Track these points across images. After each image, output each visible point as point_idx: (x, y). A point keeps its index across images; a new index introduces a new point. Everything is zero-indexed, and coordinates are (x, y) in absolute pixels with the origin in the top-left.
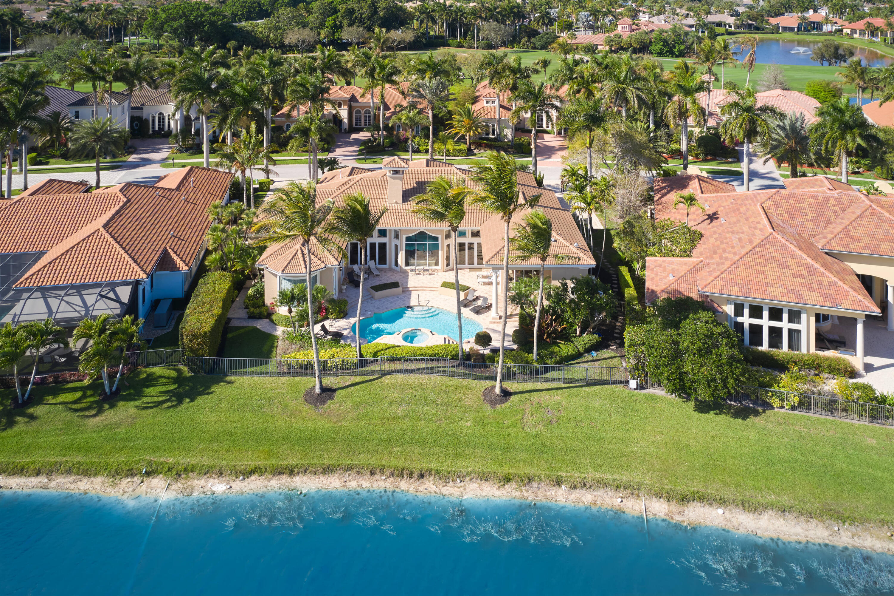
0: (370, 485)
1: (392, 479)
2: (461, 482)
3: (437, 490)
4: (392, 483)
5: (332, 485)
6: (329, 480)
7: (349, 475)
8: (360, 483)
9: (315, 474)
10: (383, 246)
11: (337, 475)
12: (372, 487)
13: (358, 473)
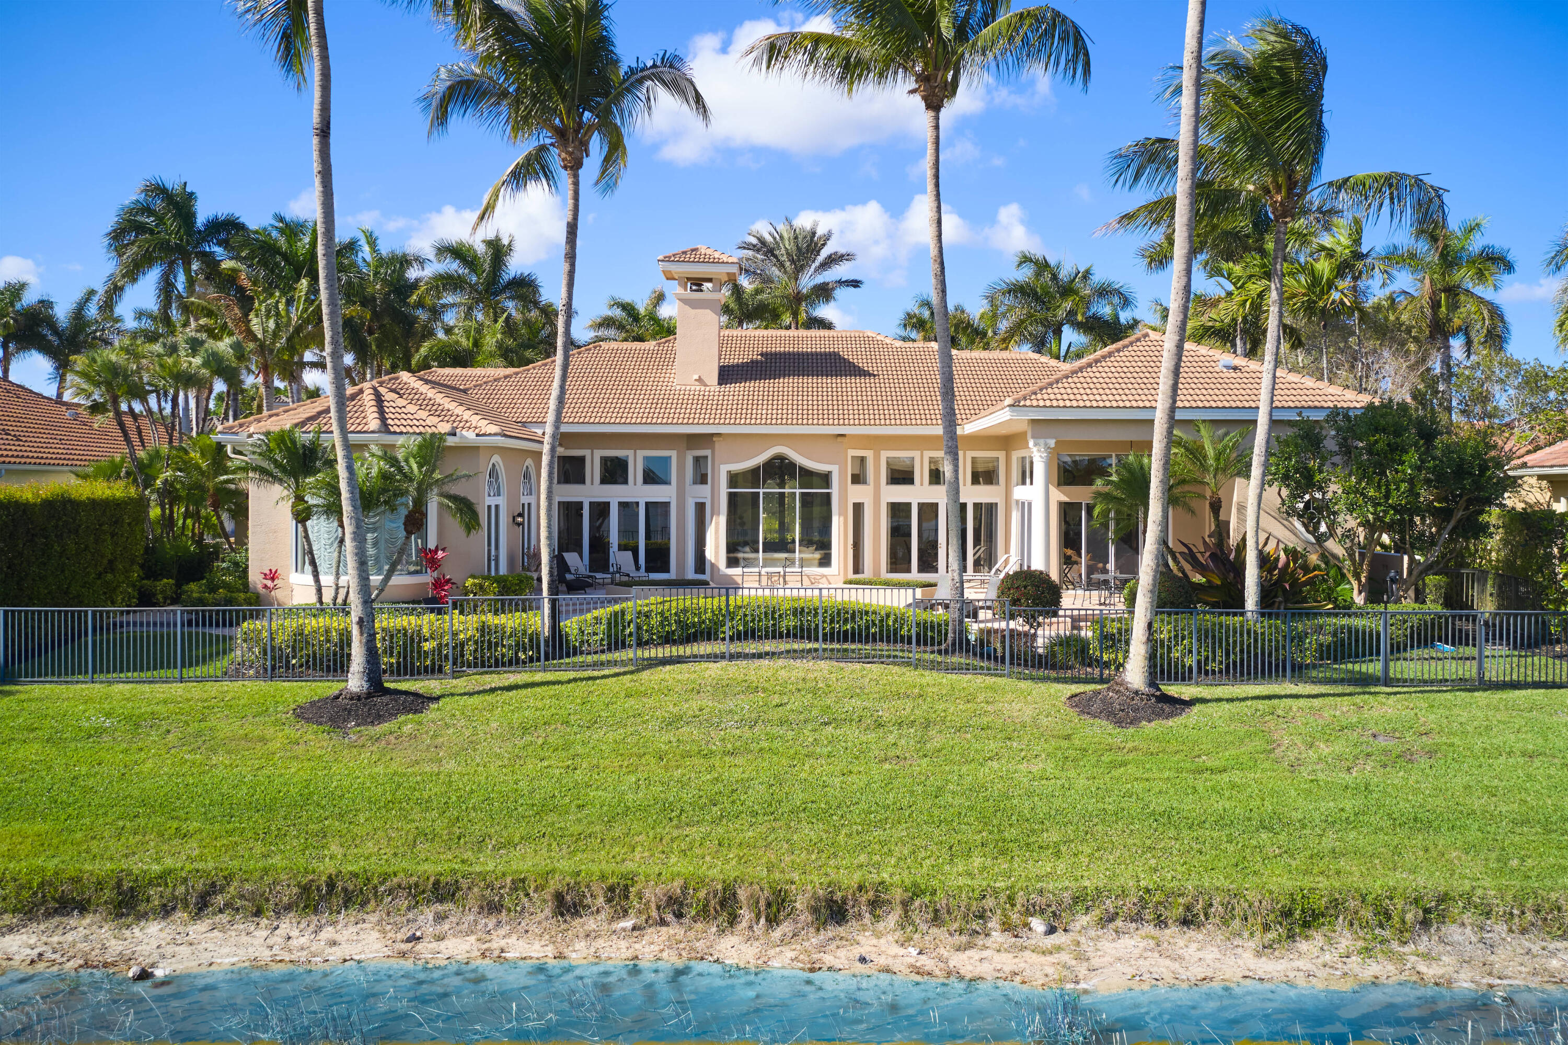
0: (550, 951)
1: (675, 930)
2: (1051, 930)
3: (926, 962)
4: (672, 943)
5: (335, 954)
6: (328, 933)
7: (440, 918)
8: (496, 944)
9: (258, 913)
10: (658, 511)
11: (373, 918)
12: (560, 956)
13: (492, 908)
